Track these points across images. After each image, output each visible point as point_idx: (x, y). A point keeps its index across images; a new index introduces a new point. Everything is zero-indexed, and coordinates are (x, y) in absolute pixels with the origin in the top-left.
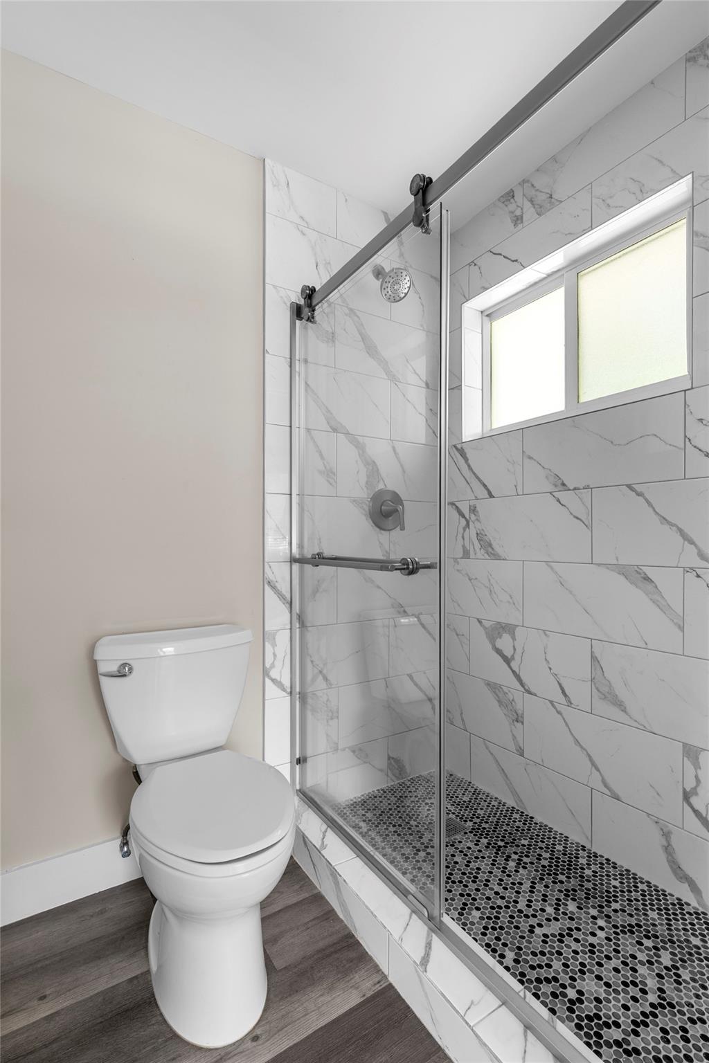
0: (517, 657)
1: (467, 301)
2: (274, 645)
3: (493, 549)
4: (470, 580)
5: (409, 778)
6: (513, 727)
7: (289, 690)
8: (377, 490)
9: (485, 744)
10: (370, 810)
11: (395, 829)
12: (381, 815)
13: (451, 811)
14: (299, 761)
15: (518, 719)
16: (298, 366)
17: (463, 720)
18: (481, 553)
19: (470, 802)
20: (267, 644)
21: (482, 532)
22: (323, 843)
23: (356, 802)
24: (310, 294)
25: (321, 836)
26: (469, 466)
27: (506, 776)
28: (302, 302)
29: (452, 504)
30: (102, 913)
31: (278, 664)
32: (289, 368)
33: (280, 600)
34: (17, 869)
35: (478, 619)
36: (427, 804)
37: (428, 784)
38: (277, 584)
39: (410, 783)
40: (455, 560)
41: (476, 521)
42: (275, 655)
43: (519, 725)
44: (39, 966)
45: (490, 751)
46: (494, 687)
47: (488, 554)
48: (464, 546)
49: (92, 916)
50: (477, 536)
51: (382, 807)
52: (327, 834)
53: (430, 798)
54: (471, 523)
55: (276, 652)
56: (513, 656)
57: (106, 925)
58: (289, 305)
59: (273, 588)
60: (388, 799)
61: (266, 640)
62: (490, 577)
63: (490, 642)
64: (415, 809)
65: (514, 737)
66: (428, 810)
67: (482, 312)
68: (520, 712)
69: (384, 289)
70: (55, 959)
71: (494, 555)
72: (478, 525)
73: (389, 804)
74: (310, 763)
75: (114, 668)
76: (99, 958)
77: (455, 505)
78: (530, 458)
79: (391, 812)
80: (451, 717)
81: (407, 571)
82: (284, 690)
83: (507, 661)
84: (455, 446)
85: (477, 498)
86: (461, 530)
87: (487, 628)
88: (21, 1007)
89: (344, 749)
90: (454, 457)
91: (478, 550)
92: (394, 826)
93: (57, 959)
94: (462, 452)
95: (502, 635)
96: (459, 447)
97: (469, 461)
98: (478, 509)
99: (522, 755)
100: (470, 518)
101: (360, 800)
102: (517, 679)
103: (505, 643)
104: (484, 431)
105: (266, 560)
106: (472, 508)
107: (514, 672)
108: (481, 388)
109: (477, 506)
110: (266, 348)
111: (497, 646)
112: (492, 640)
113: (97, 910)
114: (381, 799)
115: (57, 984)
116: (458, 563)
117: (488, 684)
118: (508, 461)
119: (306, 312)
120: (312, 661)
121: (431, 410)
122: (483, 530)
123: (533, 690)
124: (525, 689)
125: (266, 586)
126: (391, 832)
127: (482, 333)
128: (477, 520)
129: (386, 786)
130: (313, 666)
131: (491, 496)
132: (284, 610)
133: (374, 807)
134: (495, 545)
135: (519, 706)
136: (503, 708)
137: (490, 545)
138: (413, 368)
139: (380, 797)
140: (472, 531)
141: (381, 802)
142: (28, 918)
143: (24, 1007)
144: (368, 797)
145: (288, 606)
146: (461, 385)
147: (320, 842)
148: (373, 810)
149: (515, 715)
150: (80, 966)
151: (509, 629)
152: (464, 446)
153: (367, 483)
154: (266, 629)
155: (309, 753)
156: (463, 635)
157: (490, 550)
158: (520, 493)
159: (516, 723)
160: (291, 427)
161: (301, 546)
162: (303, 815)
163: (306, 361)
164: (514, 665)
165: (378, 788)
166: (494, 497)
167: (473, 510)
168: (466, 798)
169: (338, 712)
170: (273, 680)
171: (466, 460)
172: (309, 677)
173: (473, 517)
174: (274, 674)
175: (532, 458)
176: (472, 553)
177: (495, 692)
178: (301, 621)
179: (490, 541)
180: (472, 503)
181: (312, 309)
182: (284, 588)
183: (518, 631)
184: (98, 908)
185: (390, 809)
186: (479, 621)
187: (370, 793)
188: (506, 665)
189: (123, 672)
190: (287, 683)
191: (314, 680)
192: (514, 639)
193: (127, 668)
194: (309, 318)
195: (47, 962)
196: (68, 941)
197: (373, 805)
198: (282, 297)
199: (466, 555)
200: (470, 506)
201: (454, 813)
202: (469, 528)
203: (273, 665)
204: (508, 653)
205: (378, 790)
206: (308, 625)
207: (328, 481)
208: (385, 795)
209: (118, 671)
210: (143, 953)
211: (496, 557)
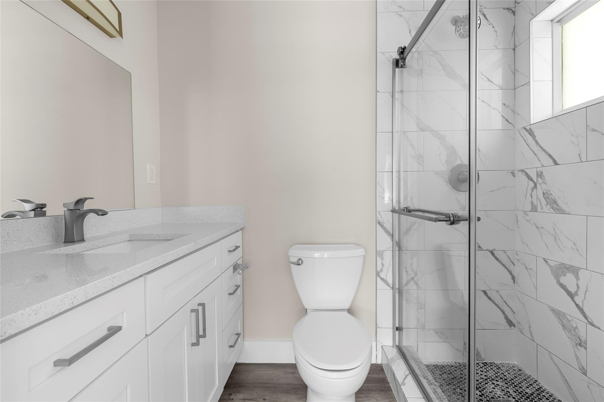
0: (581, 293)
1: (535, 17)
2: (382, 259)
3: (557, 205)
4: (537, 228)
5: (483, 362)
6: (575, 349)
7: (392, 286)
8: (455, 165)
9: (551, 356)
10: (445, 373)
11: (461, 391)
12: (453, 379)
13: (512, 395)
14: (397, 329)
15: (581, 344)
16: (397, 95)
17: (531, 333)
18: (547, 208)
19: (532, 395)
20: (378, 258)
21: (548, 192)
22: (404, 381)
23: (437, 365)
24: (402, 51)
25: (404, 377)
26: (536, 142)
27: (570, 387)
28: (398, 57)
29: (523, 171)
30: (293, 373)
31: (385, 269)
32: (392, 98)
33: (386, 233)
34: (264, 341)
35: (544, 259)
36: (493, 384)
37: (498, 371)
38: (384, 224)
39: (483, 365)
40: (525, 212)
41: (543, 184)
42: (383, 264)
43: (582, 349)
44: (266, 385)
45: (554, 363)
46: (559, 314)
47: (553, 209)
48: (532, 203)
49: (289, 373)
50: (544, 195)
51: (455, 374)
52: (408, 377)
53: (497, 381)
54: (538, 186)
55: (384, 263)
56: (577, 292)
57: (294, 379)
58: (391, 61)
59: (382, 226)
60: (461, 371)
61: (377, 255)
62: (555, 227)
63: (555, 278)
64: (482, 384)
65: (577, 358)
66: (493, 388)
67: (552, 21)
68: (583, 339)
69: (458, 31)
70: (272, 385)
71: (558, 210)
72: (544, 186)
73: (461, 374)
74: (404, 332)
75: (295, 260)
76: (288, 393)
77: (524, 171)
78: (594, 130)
79: (461, 380)
80: (521, 328)
81: (449, 222)
82: (388, 285)
83: (572, 296)
84: (525, 128)
85: (543, 166)
86: (530, 191)
87: (552, 267)
88: (256, 399)
89: (430, 330)
90: (524, 136)
91: (544, 206)
92: (461, 389)
93: (273, 385)
94: (531, 132)
95: (566, 274)
96: (528, 128)
97: (536, 138)
98: (544, 174)
99: (585, 374)
100: (537, 181)
101: (440, 364)
102: (581, 312)
103: (569, 280)
104: (554, 113)
105: (377, 210)
106: (539, 173)
107: (577, 305)
108: (551, 80)
109: (543, 172)
110: (377, 89)
111: (561, 282)
112: (557, 278)
113: (292, 371)
114: (456, 369)
115: (270, 396)
116: (527, 215)
117: (553, 310)
118: (572, 135)
119: (401, 63)
120: (407, 272)
121: (504, 104)
122: (549, 190)
123: (595, 323)
124: (588, 321)
125: (378, 225)
126: (457, 392)
127: (552, 37)
128: (543, 182)
129: (462, 361)
130: (408, 274)
131: (556, 163)
132: (388, 240)
133: (449, 372)
134: (559, 202)
135: (582, 334)
136: (567, 332)
137: (555, 202)
138: (487, 78)
139: (456, 367)
140: (539, 191)
141: (456, 371)
142: (267, 363)
143: (258, 400)
144: (446, 364)
145: (391, 237)
146: (530, 82)
147: (402, 381)
148: (448, 374)
149: (579, 340)
150: (280, 393)
151: (575, 271)
152: (532, 127)
153: (447, 161)
154: (378, 249)
155: (404, 326)
156: (531, 269)
157: (555, 206)
158: (584, 159)
159: (579, 347)
160: (392, 132)
161: (399, 202)
162: (396, 361)
163: (402, 91)
164: (578, 299)
165: (456, 361)
166: (559, 164)
167: (540, 175)
168: (529, 391)
169: (425, 306)
170: (382, 279)
171: (534, 137)
172: (404, 281)
173: (540, 180)
174: (382, 275)
175: (596, 131)
176: (539, 209)
177: (559, 318)
178: (399, 246)
179: (555, 199)
180: (539, 170)
181: (404, 59)
182: (389, 226)
183: (581, 273)
184: (292, 370)
185: (461, 378)
186: (545, 261)
187: (449, 362)
188: (570, 299)
189: (299, 263)
190: (390, 281)
191: (407, 283)
192: (577, 278)
193: (300, 261)
194: (402, 66)
195: (269, 385)
196: (278, 380)
197: (449, 370)
198: (387, 58)
199: (534, 209)
200: (537, 172)
201: (514, 398)
202: (536, 189)
203: (381, 270)
204: (573, 290)
205: (455, 362)
206: (404, 249)
207: (418, 162)
208: (460, 367)
209: (297, 262)
210: (305, 400)
211: (561, 211)
